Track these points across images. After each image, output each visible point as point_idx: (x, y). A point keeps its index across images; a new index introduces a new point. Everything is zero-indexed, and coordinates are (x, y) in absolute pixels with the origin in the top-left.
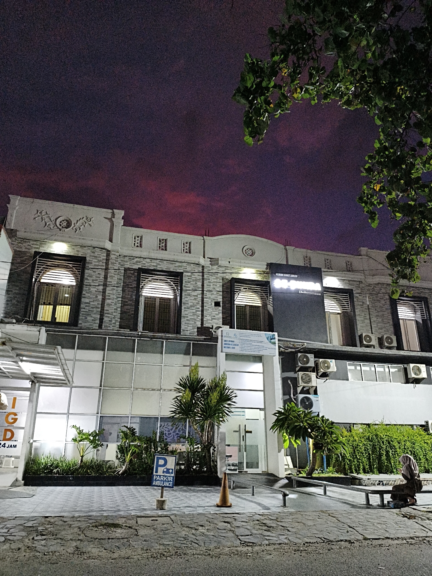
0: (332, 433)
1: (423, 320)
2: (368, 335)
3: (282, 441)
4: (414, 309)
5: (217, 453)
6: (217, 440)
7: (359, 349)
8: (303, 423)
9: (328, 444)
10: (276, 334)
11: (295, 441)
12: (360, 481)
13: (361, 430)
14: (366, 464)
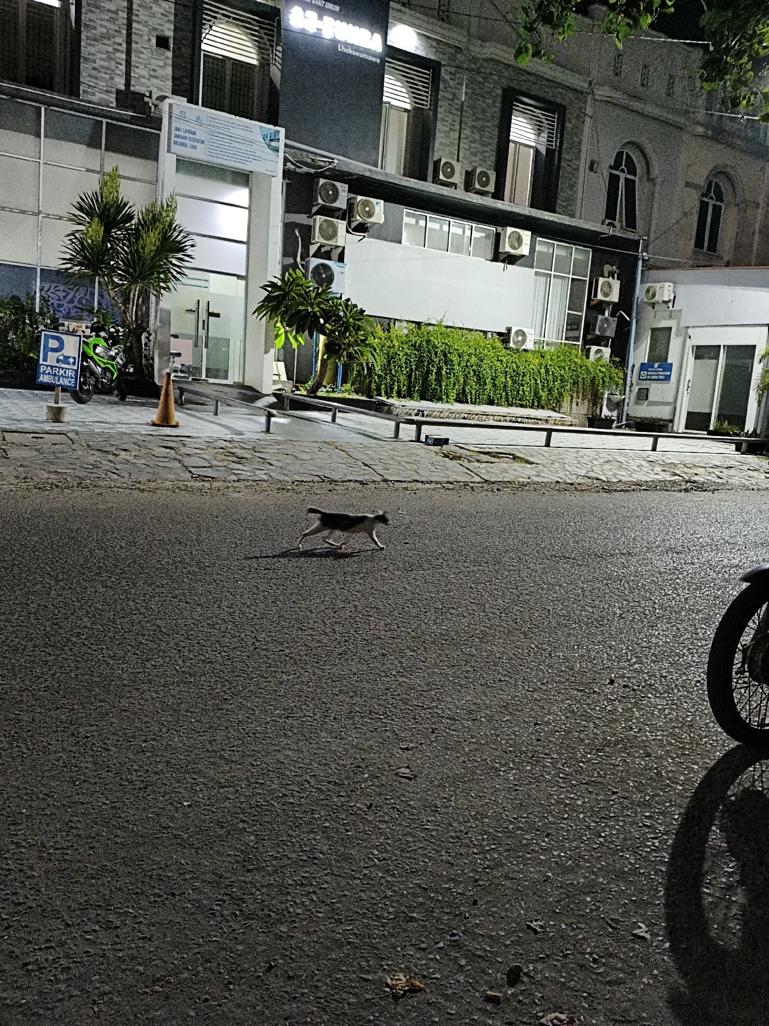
0: (359, 328)
1: (548, 149)
2: (451, 164)
3: (273, 334)
4: (539, 126)
5: (154, 346)
6: (153, 323)
7: (428, 187)
8: (312, 307)
9: (349, 345)
10: (282, 131)
11: (295, 338)
12: (389, 409)
13: (406, 331)
14: (404, 385)
